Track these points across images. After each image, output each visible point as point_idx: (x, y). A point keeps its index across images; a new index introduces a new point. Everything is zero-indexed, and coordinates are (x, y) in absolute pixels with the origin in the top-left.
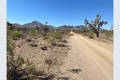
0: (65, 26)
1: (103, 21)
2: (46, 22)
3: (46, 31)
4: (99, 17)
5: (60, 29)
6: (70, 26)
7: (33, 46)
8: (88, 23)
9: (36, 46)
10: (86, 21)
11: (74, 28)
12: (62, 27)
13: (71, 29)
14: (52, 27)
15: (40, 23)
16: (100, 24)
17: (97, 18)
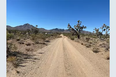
0: (57, 29)
1: (83, 26)
2: (37, 26)
3: (36, 34)
4: (80, 22)
5: (51, 32)
6: (61, 29)
7: (20, 44)
8: (71, 27)
9: (23, 43)
10: (69, 26)
11: (65, 31)
12: (53, 29)
13: (62, 32)
14: (44, 29)
15: (32, 26)
16: (80, 28)
17: (78, 23)
